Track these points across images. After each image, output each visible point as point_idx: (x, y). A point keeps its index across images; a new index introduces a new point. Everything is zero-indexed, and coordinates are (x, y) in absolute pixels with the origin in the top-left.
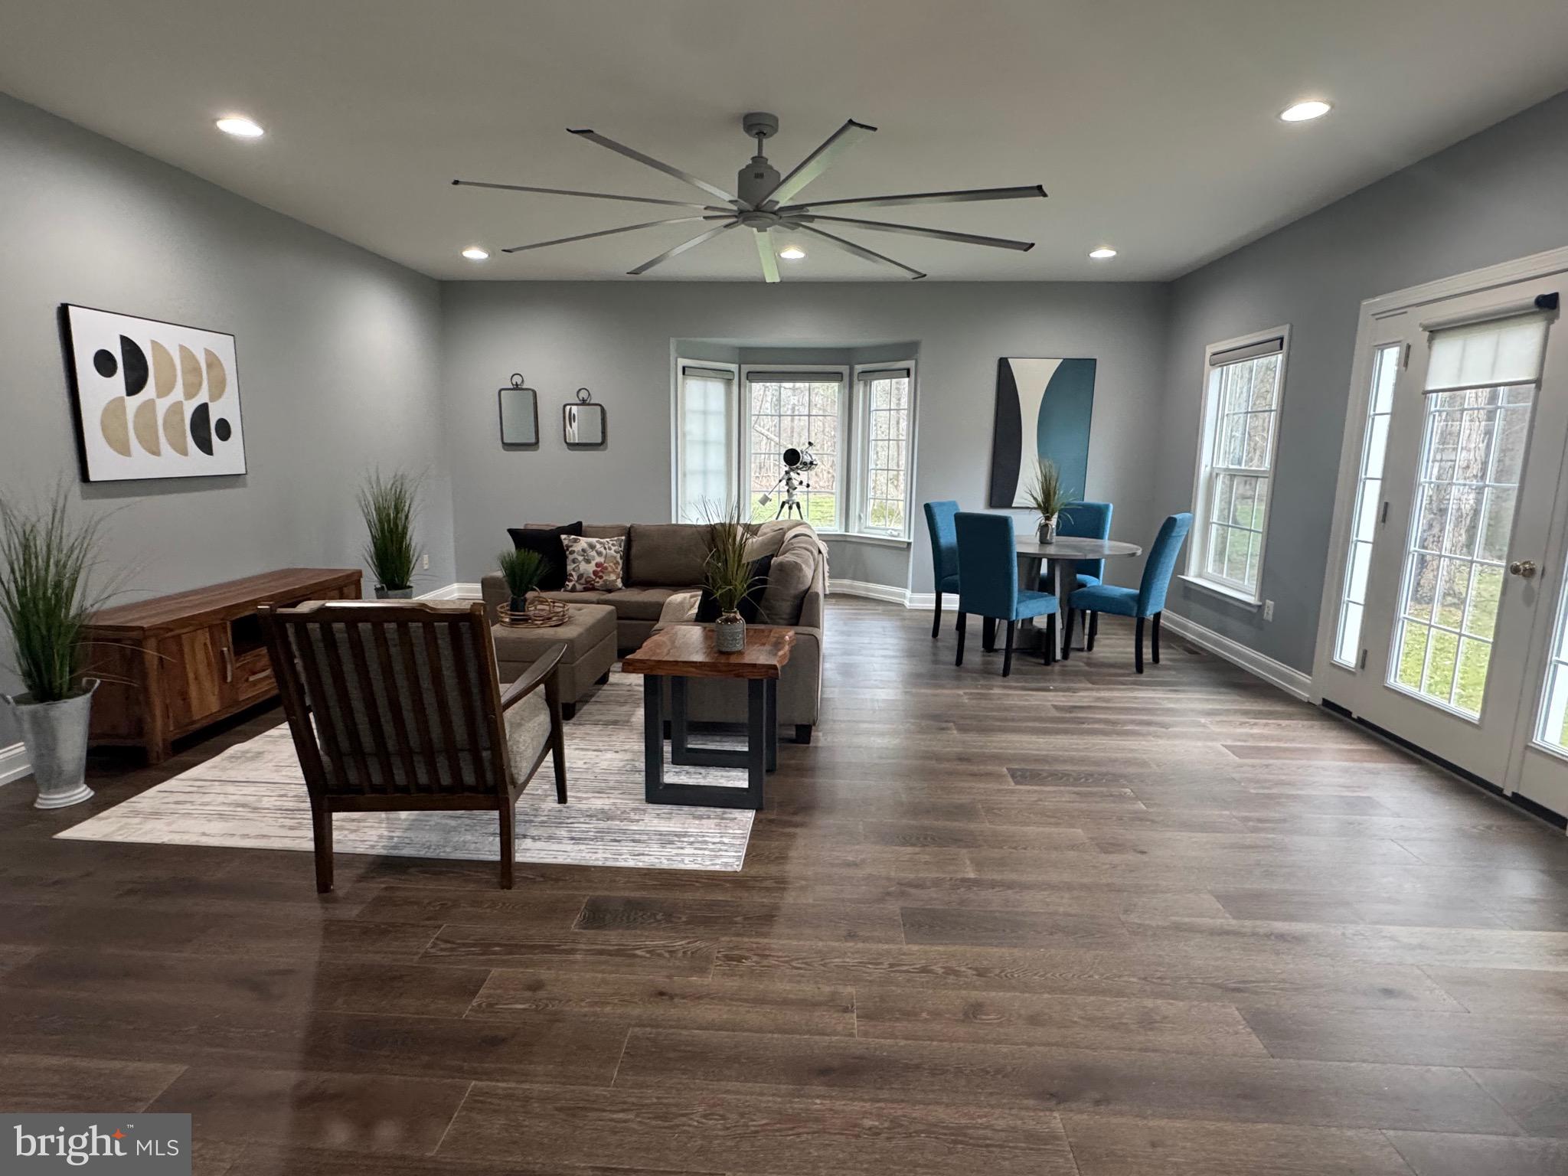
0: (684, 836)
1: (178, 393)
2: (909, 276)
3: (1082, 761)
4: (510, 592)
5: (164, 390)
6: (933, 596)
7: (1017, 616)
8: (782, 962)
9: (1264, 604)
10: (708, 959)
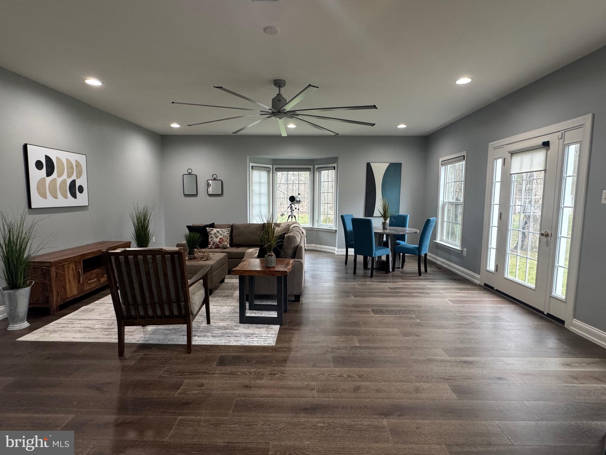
0: (254, 334)
1: (65, 176)
2: (333, 134)
3: (398, 306)
4: (188, 248)
5: (60, 175)
6: (345, 250)
7: (375, 255)
8: (290, 375)
9: (463, 250)
10: (263, 375)
